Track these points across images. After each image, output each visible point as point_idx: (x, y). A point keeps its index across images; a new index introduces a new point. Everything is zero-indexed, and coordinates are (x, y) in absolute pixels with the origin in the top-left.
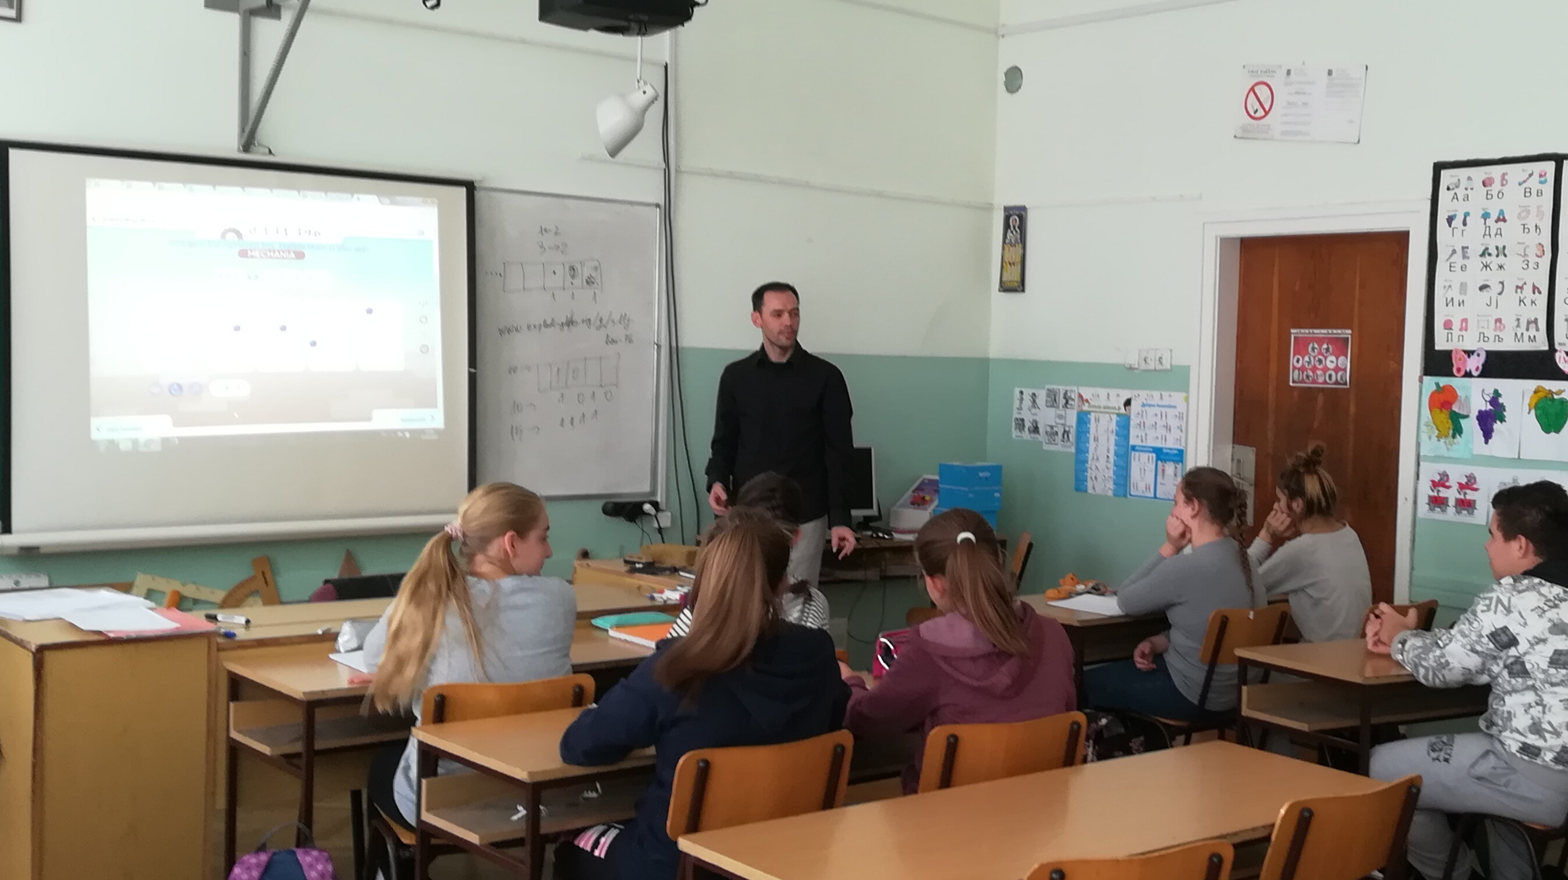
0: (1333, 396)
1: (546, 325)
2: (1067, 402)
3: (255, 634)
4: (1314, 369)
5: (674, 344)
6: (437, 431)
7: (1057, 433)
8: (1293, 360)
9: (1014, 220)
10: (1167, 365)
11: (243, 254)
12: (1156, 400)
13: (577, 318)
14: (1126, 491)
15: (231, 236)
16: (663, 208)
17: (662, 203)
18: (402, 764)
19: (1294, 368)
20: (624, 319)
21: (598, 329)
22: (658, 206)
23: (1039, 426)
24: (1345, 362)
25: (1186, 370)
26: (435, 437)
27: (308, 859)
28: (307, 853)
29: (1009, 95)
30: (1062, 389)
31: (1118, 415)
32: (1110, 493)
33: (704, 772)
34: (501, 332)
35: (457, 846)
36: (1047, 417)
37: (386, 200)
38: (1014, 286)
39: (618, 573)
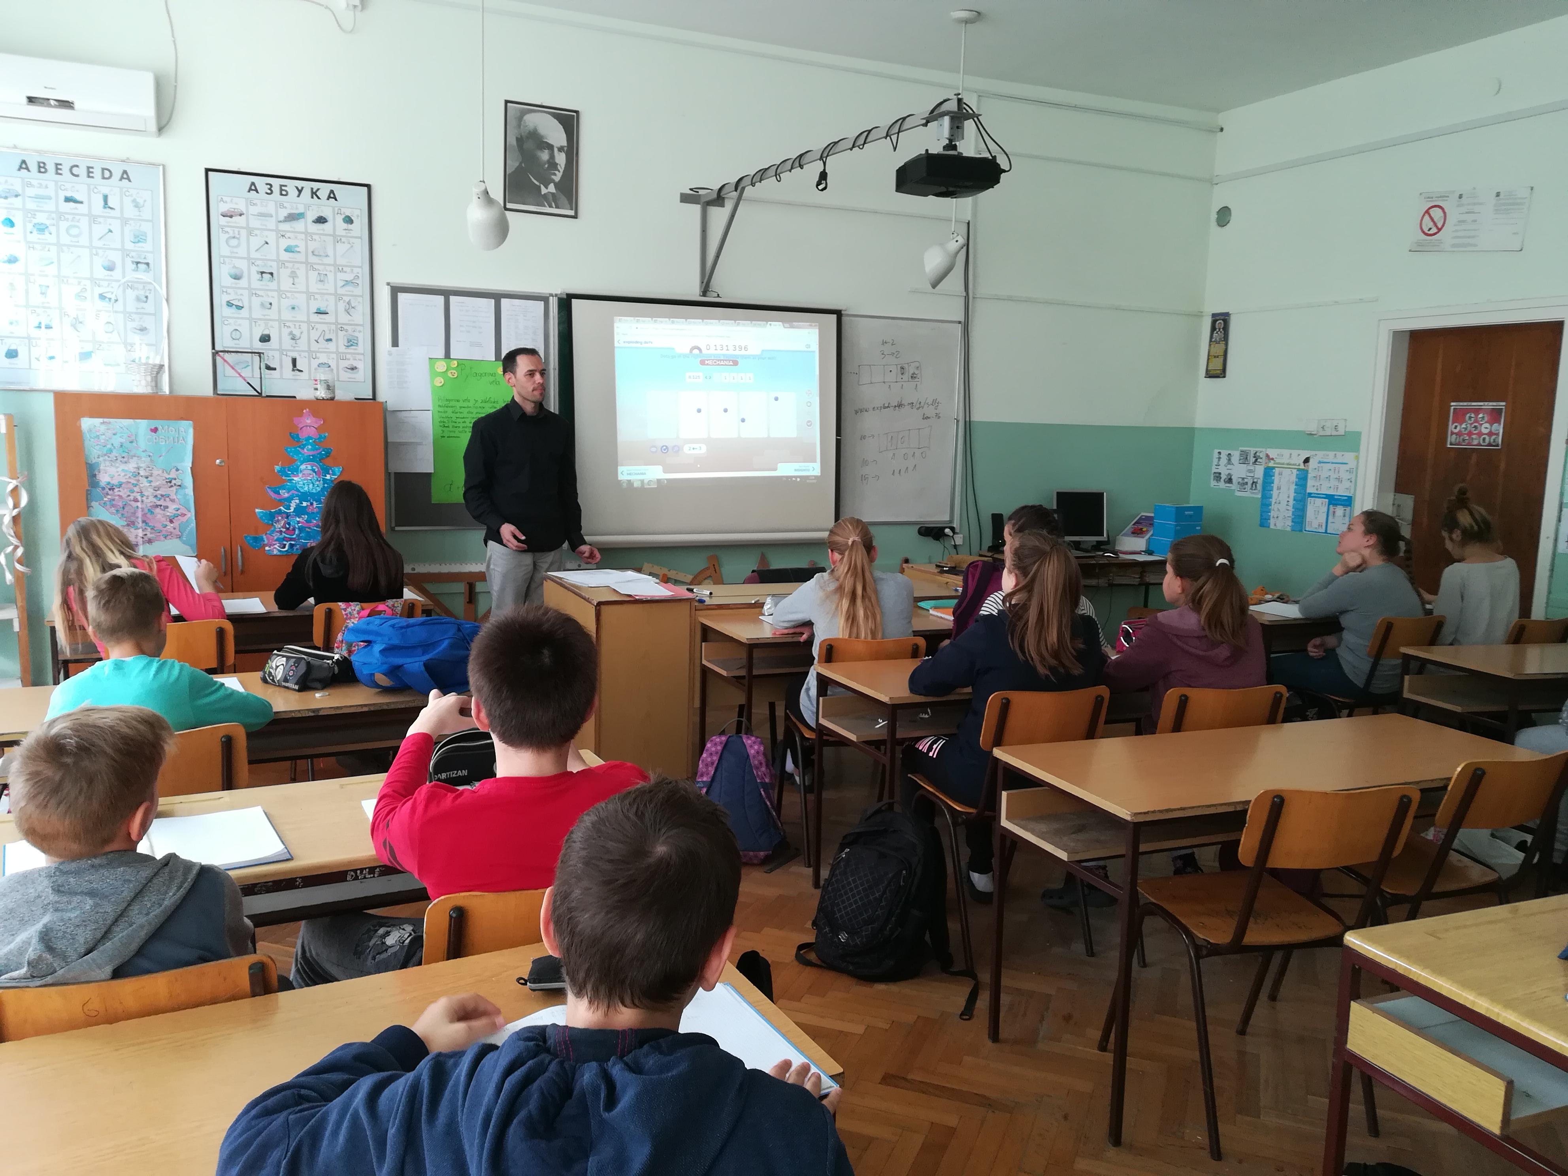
0: (1487, 456)
1: (885, 408)
2: (1256, 460)
3: (715, 601)
4: (1470, 434)
5: (968, 419)
6: (816, 477)
7: (1247, 483)
8: (1451, 427)
9: (1220, 324)
10: (1341, 431)
11: (702, 363)
12: (1331, 458)
13: (905, 402)
14: (1302, 527)
15: (696, 351)
16: (963, 324)
17: (962, 320)
18: (805, 686)
19: (1452, 433)
20: (935, 403)
21: (918, 409)
22: (960, 322)
23: (1233, 477)
24: (1499, 428)
25: (1358, 435)
26: (815, 481)
27: (749, 742)
28: (748, 738)
29: (1219, 228)
30: (1253, 450)
31: (1298, 470)
32: (1289, 529)
33: (1006, 706)
34: (856, 412)
35: (843, 742)
36: (1239, 471)
37: (787, 325)
38: (1217, 372)
39: (933, 574)
